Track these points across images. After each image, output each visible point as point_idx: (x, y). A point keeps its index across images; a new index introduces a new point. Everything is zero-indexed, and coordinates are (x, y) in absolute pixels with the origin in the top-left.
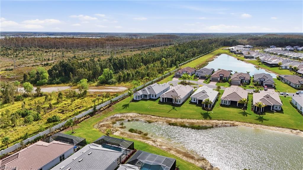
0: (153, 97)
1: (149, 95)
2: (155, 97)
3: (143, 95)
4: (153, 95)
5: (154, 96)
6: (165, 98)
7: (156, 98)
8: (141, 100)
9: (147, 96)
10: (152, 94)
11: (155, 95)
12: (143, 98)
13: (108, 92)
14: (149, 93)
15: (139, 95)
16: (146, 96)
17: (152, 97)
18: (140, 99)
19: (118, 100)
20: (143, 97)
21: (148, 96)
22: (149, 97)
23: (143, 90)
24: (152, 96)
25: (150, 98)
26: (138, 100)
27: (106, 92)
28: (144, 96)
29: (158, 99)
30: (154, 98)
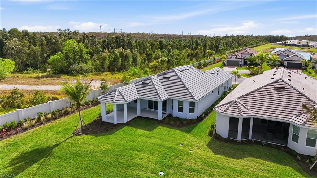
0: (181, 109)
1: (164, 103)
2: (192, 110)
3: (142, 101)
4: (181, 103)
5: (186, 107)
6: (246, 121)
7: (194, 116)
8: (128, 124)
9: (156, 108)
10: (177, 98)
11: (192, 104)
12: (139, 113)
13: (36, 92)
14: (164, 96)
15: (122, 102)
16: (152, 105)
17: (176, 113)
18: (126, 119)
19: (26, 125)
20: (142, 110)
21: (160, 106)
22: (164, 109)
23: (144, 84)
24: (176, 106)
25: (170, 116)
26: (115, 122)
27: (31, 92)
28: (146, 106)
29: (200, 119)
30: (186, 114)
